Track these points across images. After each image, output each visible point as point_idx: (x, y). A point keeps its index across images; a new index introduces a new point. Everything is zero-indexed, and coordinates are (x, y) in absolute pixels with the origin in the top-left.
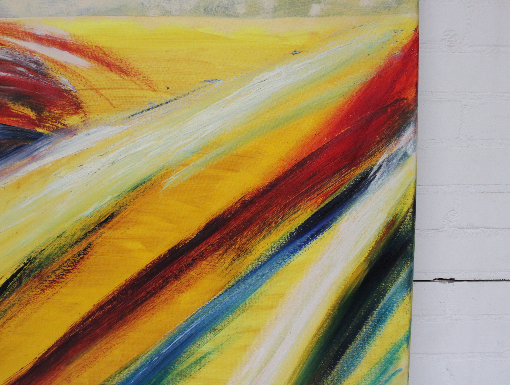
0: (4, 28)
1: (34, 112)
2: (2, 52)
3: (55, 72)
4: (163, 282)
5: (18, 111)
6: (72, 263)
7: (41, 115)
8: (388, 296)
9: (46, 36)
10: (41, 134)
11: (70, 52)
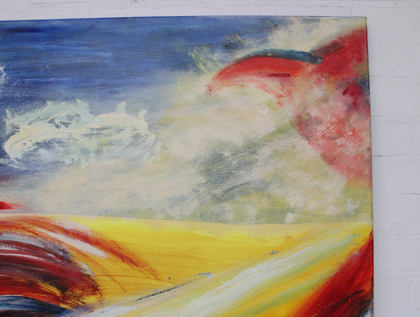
0: (39, 222)
1: (59, 291)
2: (36, 241)
3: (78, 259)
5: (46, 289)
7: (65, 294)
9: (72, 230)
10: (64, 309)
11: (90, 244)
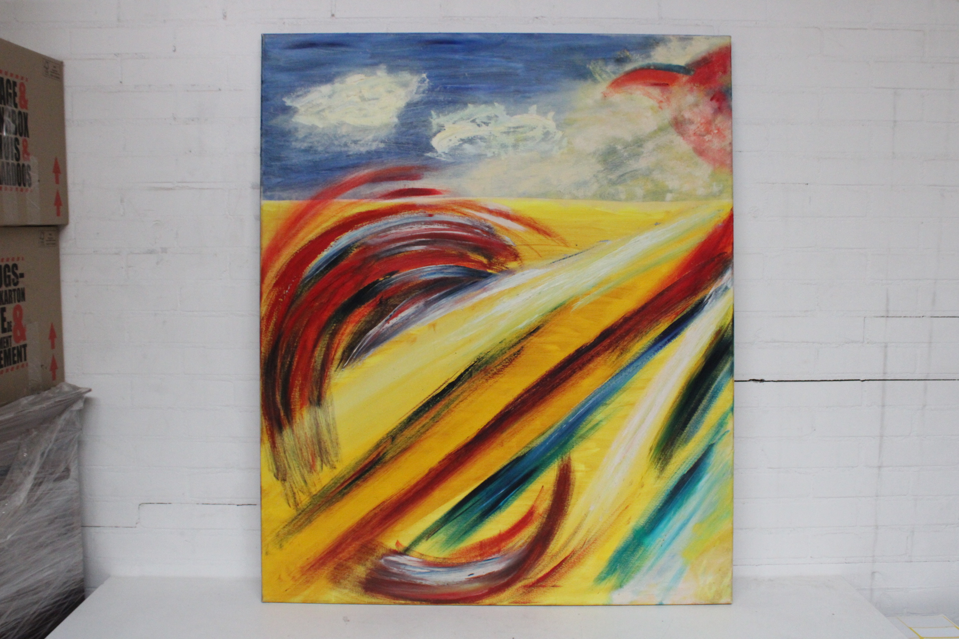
0: (467, 204)
1: (486, 259)
3: (501, 233)
4: (571, 372)
5: (475, 258)
6: (509, 360)
7: (491, 261)
8: (718, 379)
9: (495, 209)
10: (490, 274)
11: (511, 221)
